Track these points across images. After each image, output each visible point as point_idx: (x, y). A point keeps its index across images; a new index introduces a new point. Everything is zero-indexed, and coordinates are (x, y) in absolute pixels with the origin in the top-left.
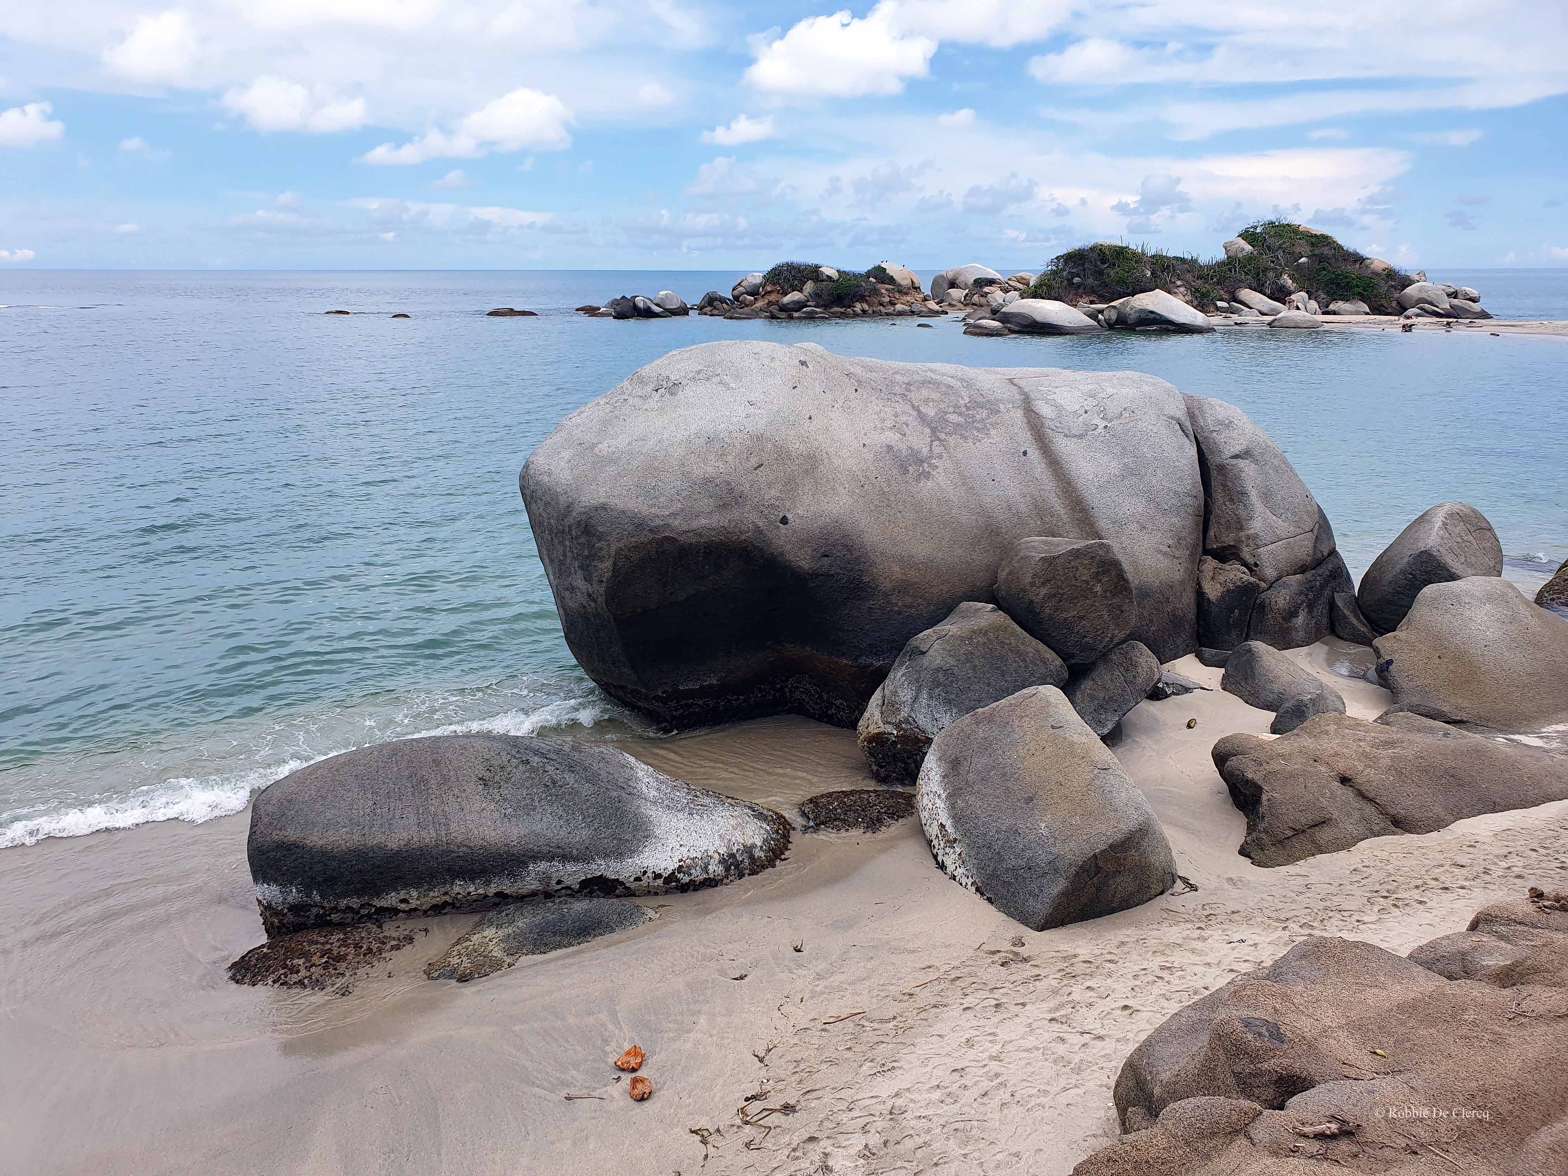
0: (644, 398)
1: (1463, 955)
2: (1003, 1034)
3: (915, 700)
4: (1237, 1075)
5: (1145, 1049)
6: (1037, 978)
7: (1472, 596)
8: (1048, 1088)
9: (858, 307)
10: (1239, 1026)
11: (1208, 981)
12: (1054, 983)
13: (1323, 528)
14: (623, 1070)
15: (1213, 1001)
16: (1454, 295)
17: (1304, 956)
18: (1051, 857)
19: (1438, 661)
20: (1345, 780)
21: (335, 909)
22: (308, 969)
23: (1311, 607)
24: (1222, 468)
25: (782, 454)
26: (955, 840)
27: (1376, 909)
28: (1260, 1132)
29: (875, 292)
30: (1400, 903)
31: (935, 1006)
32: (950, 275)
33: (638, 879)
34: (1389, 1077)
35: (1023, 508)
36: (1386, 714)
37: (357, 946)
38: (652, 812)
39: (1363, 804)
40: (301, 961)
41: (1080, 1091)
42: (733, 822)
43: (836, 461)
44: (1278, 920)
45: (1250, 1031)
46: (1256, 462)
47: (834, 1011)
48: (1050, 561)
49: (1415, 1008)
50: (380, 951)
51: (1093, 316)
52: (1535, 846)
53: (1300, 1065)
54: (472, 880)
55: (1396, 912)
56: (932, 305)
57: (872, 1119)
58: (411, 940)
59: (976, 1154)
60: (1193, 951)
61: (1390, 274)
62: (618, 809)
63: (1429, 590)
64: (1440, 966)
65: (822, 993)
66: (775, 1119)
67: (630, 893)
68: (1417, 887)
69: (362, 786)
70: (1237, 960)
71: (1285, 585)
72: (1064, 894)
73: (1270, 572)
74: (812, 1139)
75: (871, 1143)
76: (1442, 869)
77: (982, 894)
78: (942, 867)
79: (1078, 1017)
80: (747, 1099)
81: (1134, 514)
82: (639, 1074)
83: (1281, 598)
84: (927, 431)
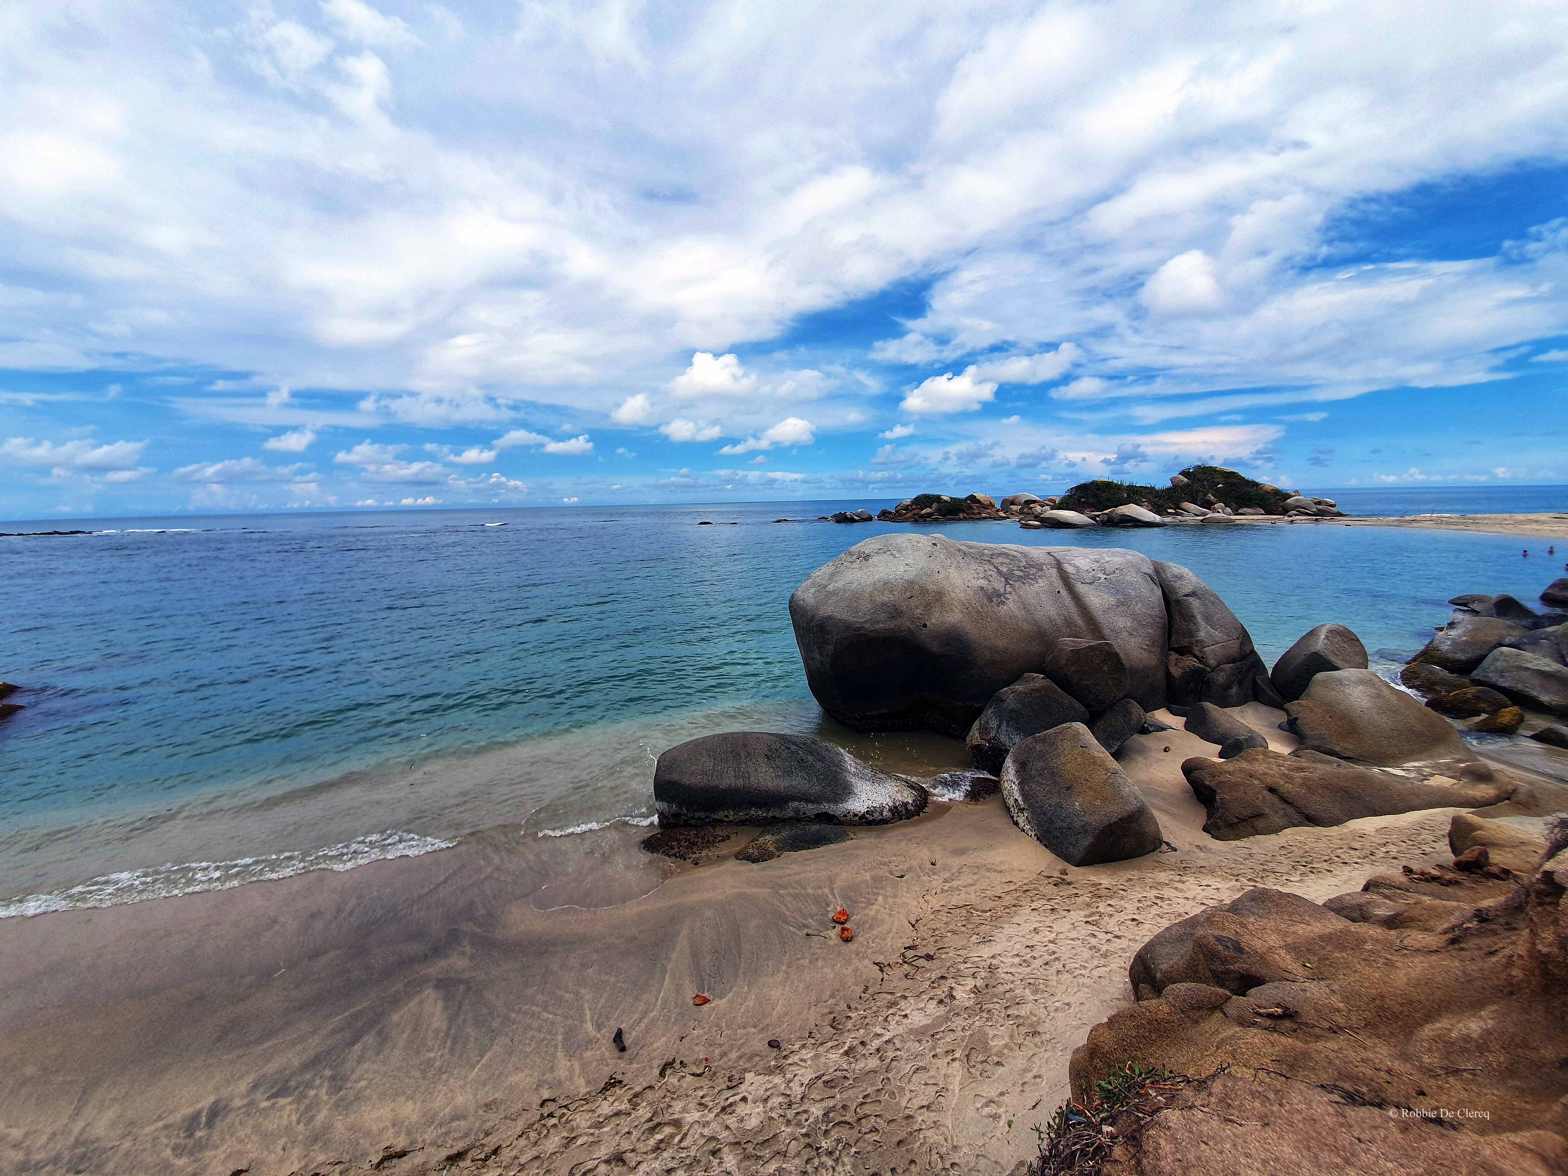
0: (852, 562)
1: (1360, 907)
2: (1057, 927)
3: (999, 726)
4: (1213, 972)
5: (1149, 948)
6: (1076, 895)
7: (1349, 680)
8: (1086, 965)
9: (961, 515)
10: (1213, 941)
11: (1187, 908)
12: (1087, 899)
13: (1245, 637)
14: (837, 922)
15: (1193, 922)
16: (1319, 503)
17: (1253, 900)
18: (1083, 823)
19: (1330, 719)
20: (1272, 790)
21: (693, 818)
22: (678, 848)
23: (1240, 683)
24: (1178, 602)
25: (924, 591)
26: (1024, 809)
27: (1298, 873)
28: (1231, 1009)
29: (972, 508)
30: (1314, 871)
31: (1014, 906)
32: (1011, 499)
33: (845, 816)
34: (1315, 983)
35: (1058, 622)
36: (1296, 750)
37: (703, 838)
38: (853, 780)
39: (1285, 806)
40: (675, 843)
41: (1107, 969)
42: (897, 789)
43: (953, 595)
44: (1233, 875)
45: (1220, 944)
46: (1200, 598)
47: (954, 902)
48: (1077, 652)
49: (1331, 939)
50: (713, 841)
51: (1093, 518)
52: (1404, 839)
53: (1256, 969)
54: (760, 808)
55: (1313, 876)
56: (1002, 514)
57: (978, 970)
58: (729, 838)
59: (1042, 1001)
60: (1176, 889)
61: (1277, 492)
62: (835, 777)
63: (1320, 676)
64: (1345, 913)
65: (948, 891)
66: (921, 962)
67: (841, 823)
68: (1325, 861)
69: (709, 755)
70: (1206, 898)
71: (1222, 670)
72: (1092, 845)
73: (1212, 662)
74: (943, 977)
75: (978, 984)
76: (1342, 850)
77: (1041, 842)
78: (1016, 824)
79: (1103, 922)
80: (905, 948)
81: (1125, 627)
82: (847, 925)
83: (1220, 677)
84: (1003, 579)
